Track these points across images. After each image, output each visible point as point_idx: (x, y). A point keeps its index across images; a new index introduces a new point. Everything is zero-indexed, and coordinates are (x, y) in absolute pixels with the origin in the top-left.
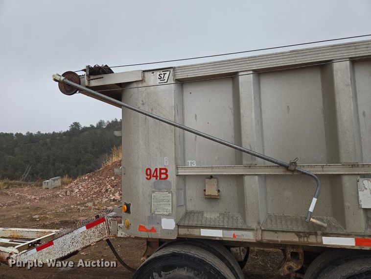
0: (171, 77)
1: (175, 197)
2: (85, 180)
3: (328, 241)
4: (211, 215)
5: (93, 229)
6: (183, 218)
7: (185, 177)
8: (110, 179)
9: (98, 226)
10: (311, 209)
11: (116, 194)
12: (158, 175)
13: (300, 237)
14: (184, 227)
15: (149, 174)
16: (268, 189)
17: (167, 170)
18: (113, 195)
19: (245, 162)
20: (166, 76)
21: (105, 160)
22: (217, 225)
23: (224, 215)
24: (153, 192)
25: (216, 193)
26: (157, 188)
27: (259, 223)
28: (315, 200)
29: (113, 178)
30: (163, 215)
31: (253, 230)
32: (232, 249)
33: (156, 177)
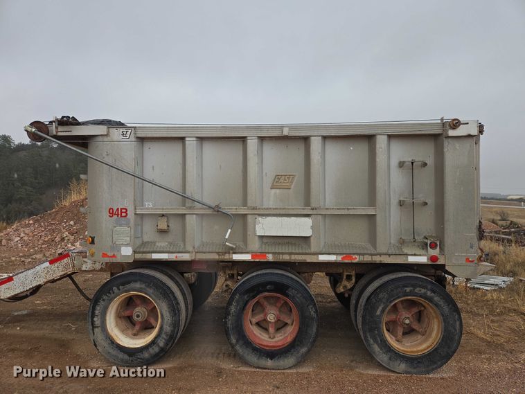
0: (132, 135)
1: (132, 230)
2: (29, 225)
3: (236, 257)
4: (162, 244)
5: (56, 264)
6: (140, 247)
7: (142, 215)
8: (68, 224)
9: (62, 261)
10: (227, 237)
11: (76, 244)
12: (121, 213)
13: (219, 255)
14: (139, 253)
15: (112, 213)
16: (204, 224)
17: (127, 210)
18: (72, 245)
19: (187, 205)
20: (129, 133)
21: (60, 198)
22: (165, 250)
23: (170, 244)
24: (115, 227)
25: (166, 228)
26: (118, 224)
27: (194, 248)
28: (230, 230)
29: (72, 223)
30: (122, 244)
31: (189, 252)
32: (185, 275)
33: (118, 215)
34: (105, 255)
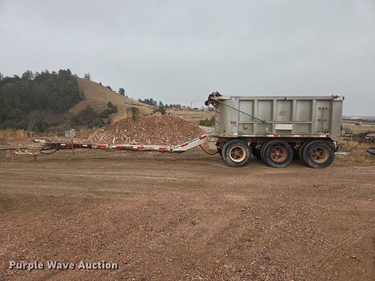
0: (238, 99)
1: (238, 128)
2: (103, 132)
3: (269, 136)
4: (245, 132)
6: (239, 133)
7: (240, 123)
9: (204, 139)
12: (234, 123)
15: (231, 123)
16: (258, 126)
17: (236, 122)
19: (254, 120)
23: (248, 132)
24: (232, 127)
25: (247, 127)
27: (256, 133)
28: (267, 128)
30: (235, 132)
34: (229, 135)
